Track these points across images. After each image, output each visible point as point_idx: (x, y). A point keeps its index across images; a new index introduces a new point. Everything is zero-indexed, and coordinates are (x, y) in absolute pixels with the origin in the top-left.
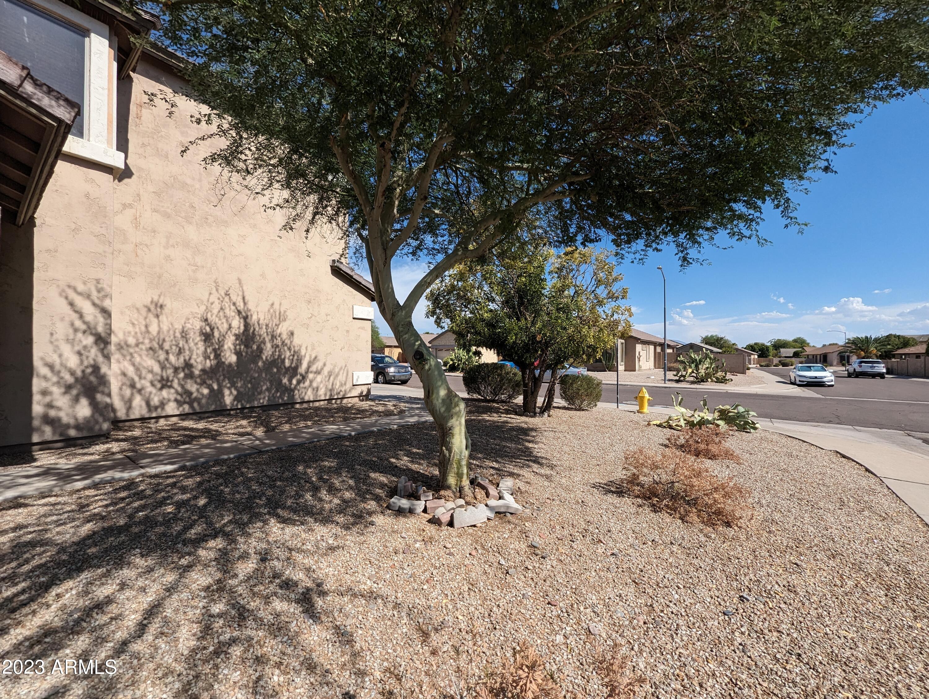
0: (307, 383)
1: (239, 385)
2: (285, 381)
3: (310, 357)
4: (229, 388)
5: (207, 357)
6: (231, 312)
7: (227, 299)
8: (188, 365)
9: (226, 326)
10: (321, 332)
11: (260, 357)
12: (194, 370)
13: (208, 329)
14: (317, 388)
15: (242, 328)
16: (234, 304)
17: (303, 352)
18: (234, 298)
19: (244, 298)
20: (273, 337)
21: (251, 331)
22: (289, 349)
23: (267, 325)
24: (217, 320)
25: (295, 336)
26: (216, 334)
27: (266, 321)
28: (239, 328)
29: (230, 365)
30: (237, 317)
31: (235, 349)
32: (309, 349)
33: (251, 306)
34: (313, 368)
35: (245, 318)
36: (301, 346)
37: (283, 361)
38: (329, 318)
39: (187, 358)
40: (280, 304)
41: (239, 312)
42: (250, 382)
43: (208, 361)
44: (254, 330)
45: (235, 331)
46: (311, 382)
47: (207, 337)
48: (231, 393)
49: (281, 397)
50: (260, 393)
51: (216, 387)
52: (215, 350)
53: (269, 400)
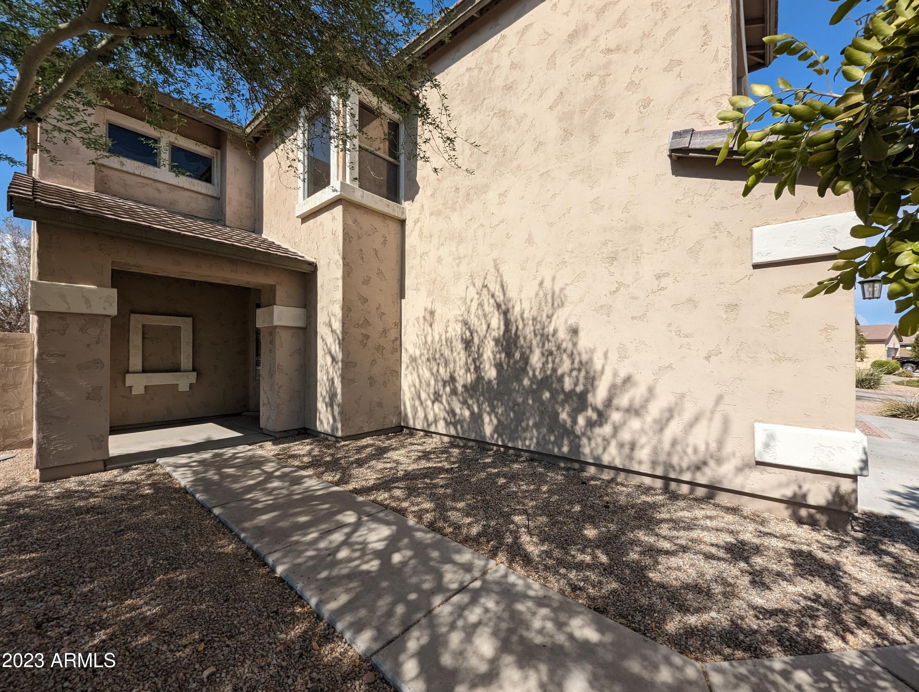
0: (607, 429)
1: (500, 411)
2: (564, 416)
3: (615, 375)
4: (489, 414)
5: (468, 370)
6: (489, 308)
7: (485, 291)
8: (453, 379)
9: (484, 327)
10: (642, 317)
11: (524, 370)
12: (457, 385)
13: (468, 334)
14: (633, 446)
15: (502, 328)
16: (493, 296)
17: (598, 364)
18: (492, 287)
19: (502, 286)
20: (545, 338)
21: (513, 331)
22: (571, 355)
23: (534, 319)
24: (476, 320)
25: (581, 334)
26: (476, 340)
27: (534, 313)
28: (499, 328)
29: (490, 381)
30: (496, 313)
31: (495, 359)
32: (613, 356)
33: (512, 293)
34: (624, 401)
35: (506, 313)
36: (592, 351)
37: (561, 379)
38: (664, 282)
39: (452, 370)
40: (554, 279)
41: (499, 306)
42: (512, 409)
43: (469, 374)
44: (517, 328)
45: (495, 334)
46: (616, 429)
47: (468, 344)
48: (491, 420)
49: (559, 444)
50: (525, 430)
51: (476, 410)
52: (474, 360)
53: (538, 443)
